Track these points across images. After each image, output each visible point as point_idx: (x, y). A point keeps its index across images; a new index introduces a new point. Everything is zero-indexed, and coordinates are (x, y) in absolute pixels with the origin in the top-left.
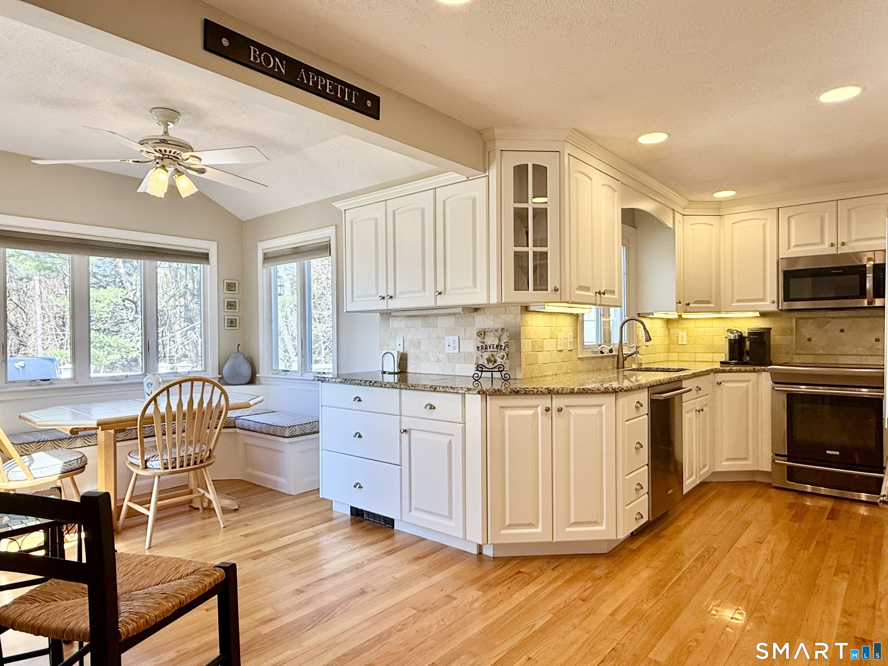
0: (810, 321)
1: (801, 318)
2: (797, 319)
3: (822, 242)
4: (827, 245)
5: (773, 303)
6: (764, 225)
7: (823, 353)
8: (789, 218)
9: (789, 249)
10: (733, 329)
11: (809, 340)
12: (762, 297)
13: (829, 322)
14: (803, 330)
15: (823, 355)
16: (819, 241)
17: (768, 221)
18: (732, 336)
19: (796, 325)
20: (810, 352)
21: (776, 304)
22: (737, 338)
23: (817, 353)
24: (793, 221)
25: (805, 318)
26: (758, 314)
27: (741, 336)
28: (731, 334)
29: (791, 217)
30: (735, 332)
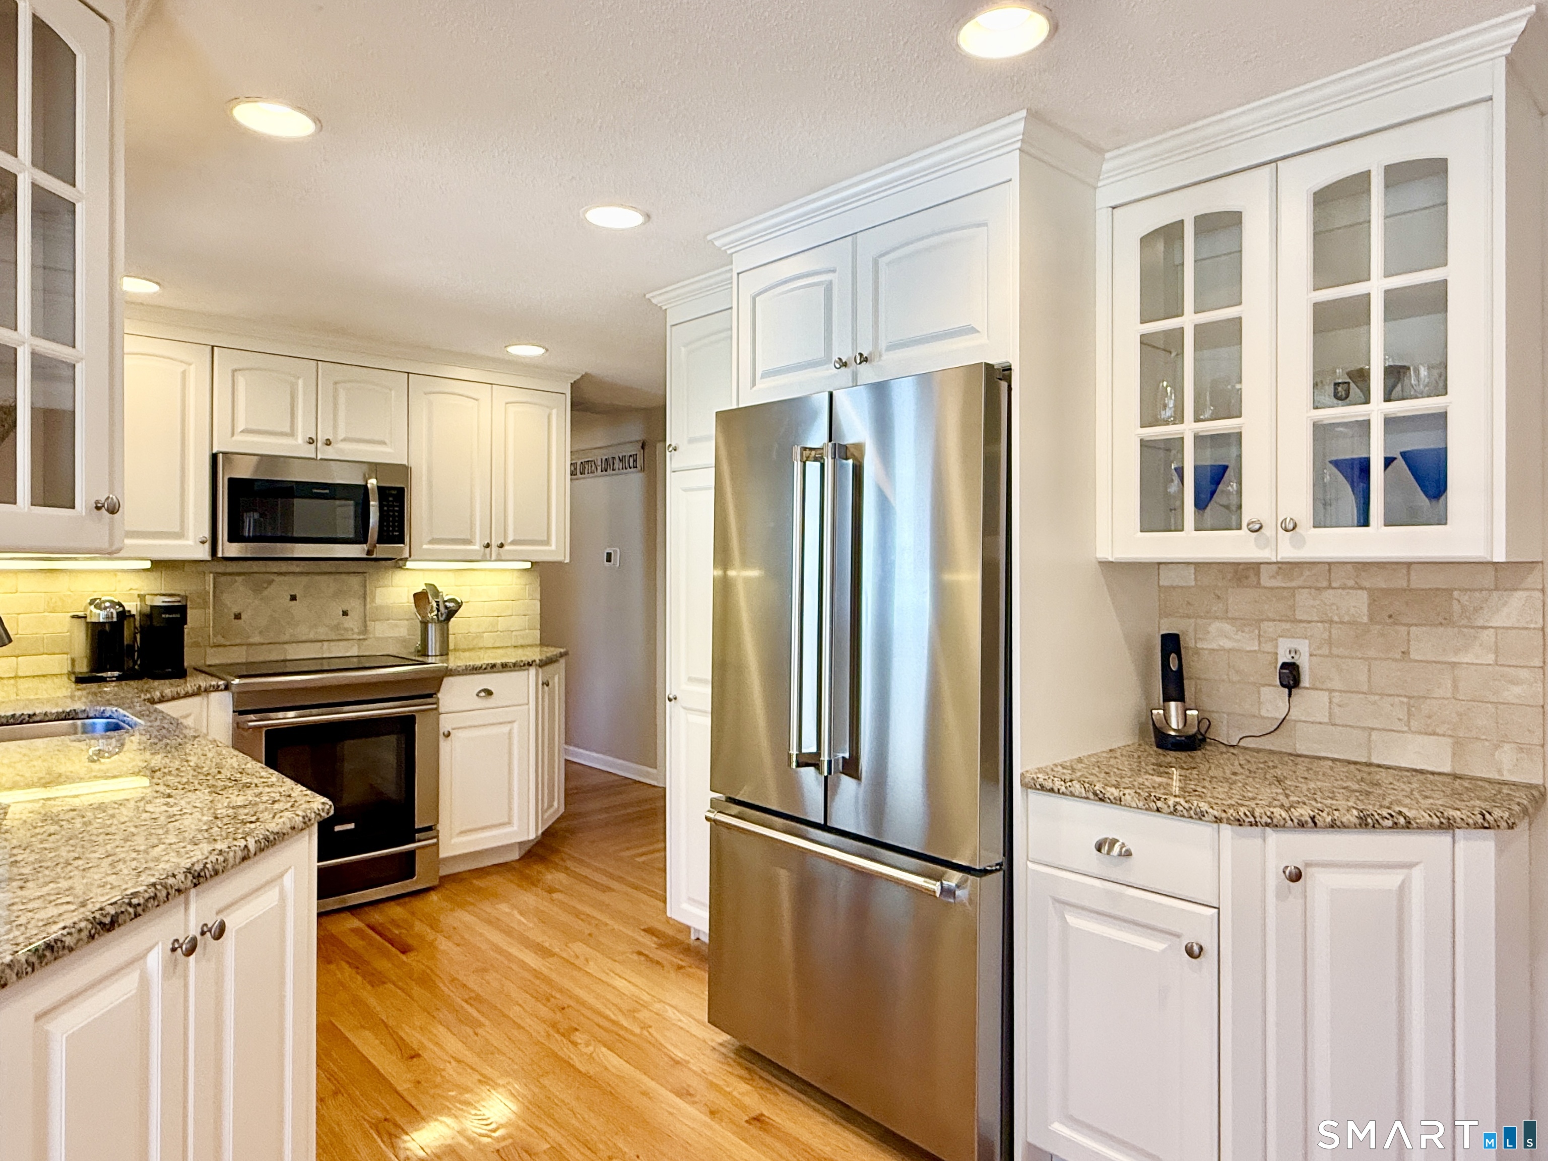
0: (239, 579)
1: (224, 574)
2: (217, 575)
3: (292, 434)
4: (300, 440)
5: (203, 542)
6: (184, 373)
7: (262, 641)
8: (234, 371)
9: (233, 434)
10: (103, 599)
11: (238, 617)
12: (177, 529)
13: (270, 582)
14: (227, 599)
15: (263, 644)
16: (287, 429)
17: (193, 367)
18: (100, 616)
19: (214, 587)
20: (238, 641)
21: (207, 546)
22: (115, 620)
23: (251, 640)
24: (241, 381)
25: (231, 574)
26: (148, 565)
27: (124, 615)
28: (98, 611)
29: (236, 370)
30: (108, 604)
